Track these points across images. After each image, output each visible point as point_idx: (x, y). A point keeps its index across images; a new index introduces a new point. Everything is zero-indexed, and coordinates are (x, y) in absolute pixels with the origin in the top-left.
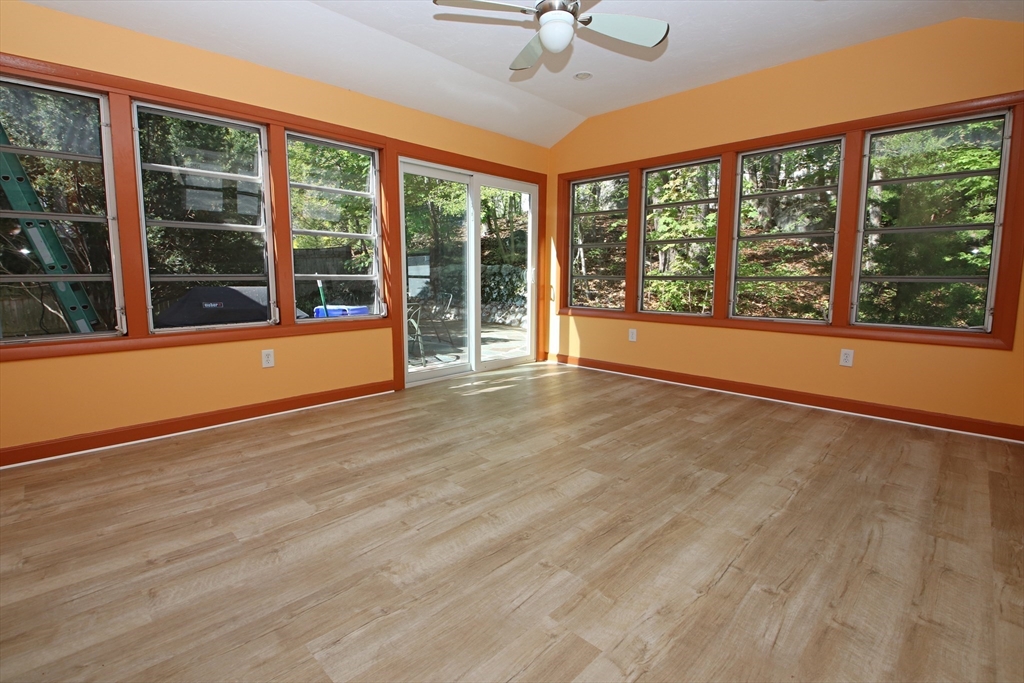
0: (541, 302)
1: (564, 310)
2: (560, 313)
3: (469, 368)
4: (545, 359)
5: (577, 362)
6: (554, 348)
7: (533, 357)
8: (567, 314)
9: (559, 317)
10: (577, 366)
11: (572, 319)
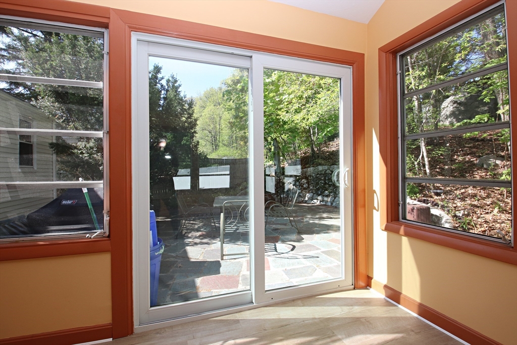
0: (360, 211)
1: (394, 225)
2: (387, 229)
3: (249, 299)
4: (368, 285)
5: (416, 308)
6: (380, 273)
7: (350, 281)
8: (397, 232)
9: (385, 233)
10: (415, 315)
11: (405, 240)
